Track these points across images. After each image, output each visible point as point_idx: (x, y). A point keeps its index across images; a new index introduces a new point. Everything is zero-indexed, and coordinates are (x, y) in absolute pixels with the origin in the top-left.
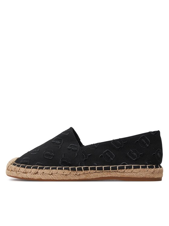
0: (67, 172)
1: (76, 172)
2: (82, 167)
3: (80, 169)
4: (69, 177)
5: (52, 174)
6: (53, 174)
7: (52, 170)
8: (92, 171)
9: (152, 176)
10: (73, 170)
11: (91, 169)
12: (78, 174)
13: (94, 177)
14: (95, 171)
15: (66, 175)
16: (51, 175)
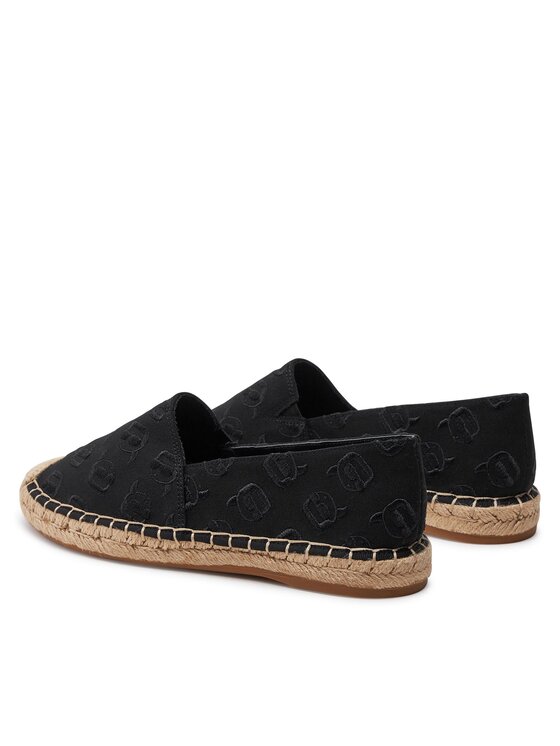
0: (134, 538)
1: (158, 542)
2: (175, 530)
3: (167, 535)
4: (140, 554)
5: (99, 538)
6: (102, 539)
7: (99, 527)
8: (201, 545)
9: (365, 582)
10: (151, 533)
11: (198, 538)
12: (165, 548)
13: (208, 564)
14: (208, 546)
15: (133, 546)
16: (98, 542)
